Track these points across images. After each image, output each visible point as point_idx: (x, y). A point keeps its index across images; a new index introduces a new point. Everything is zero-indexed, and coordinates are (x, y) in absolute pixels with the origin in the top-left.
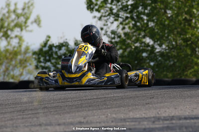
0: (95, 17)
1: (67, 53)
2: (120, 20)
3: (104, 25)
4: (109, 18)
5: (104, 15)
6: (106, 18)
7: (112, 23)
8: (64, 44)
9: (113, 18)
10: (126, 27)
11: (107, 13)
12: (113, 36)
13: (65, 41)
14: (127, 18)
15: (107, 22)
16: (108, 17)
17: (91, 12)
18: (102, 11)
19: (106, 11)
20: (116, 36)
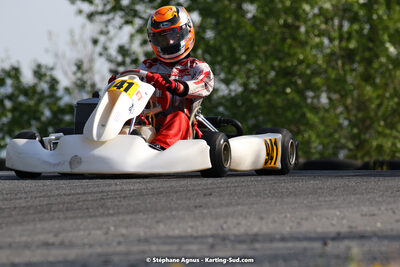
0: (80, 12)
1: (16, 93)
2: (138, 22)
3: (102, 33)
4: (113, 19)
5: (100, 8)
6: (104, 18)
7: (120, 28)
8: (13, 73)
9: (122, 17)
11: (108, 7)
12: (120, 58)
13: (16, 65)
15: (107, 26)
16: (111, 16)
20: (128, 60)
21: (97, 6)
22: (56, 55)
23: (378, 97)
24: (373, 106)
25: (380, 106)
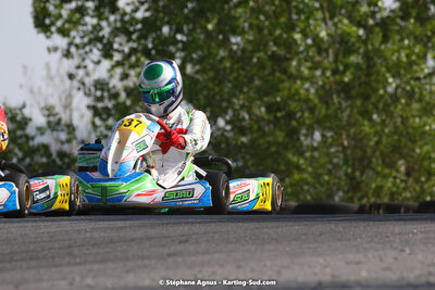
0: (56, 49)
2: (117, 57)
3: (78, 67)
4: (91, 51)
5: (78, 41)
6: (81, 51)
7: (99, 62)
9: (101, 50)
10: (132, 73)
11: (86, 40)
12: (99, 93)
14: (133, 51)
15: (83, 60)
16: (87, 49)
17: (48, 37)
18: (73, 33)
19: (81, 34)
20: (106, 94)
21: (74, 38)
22: (31, 91)
23: (376, 133)
24: (372, 143)
25: (378, 143)
